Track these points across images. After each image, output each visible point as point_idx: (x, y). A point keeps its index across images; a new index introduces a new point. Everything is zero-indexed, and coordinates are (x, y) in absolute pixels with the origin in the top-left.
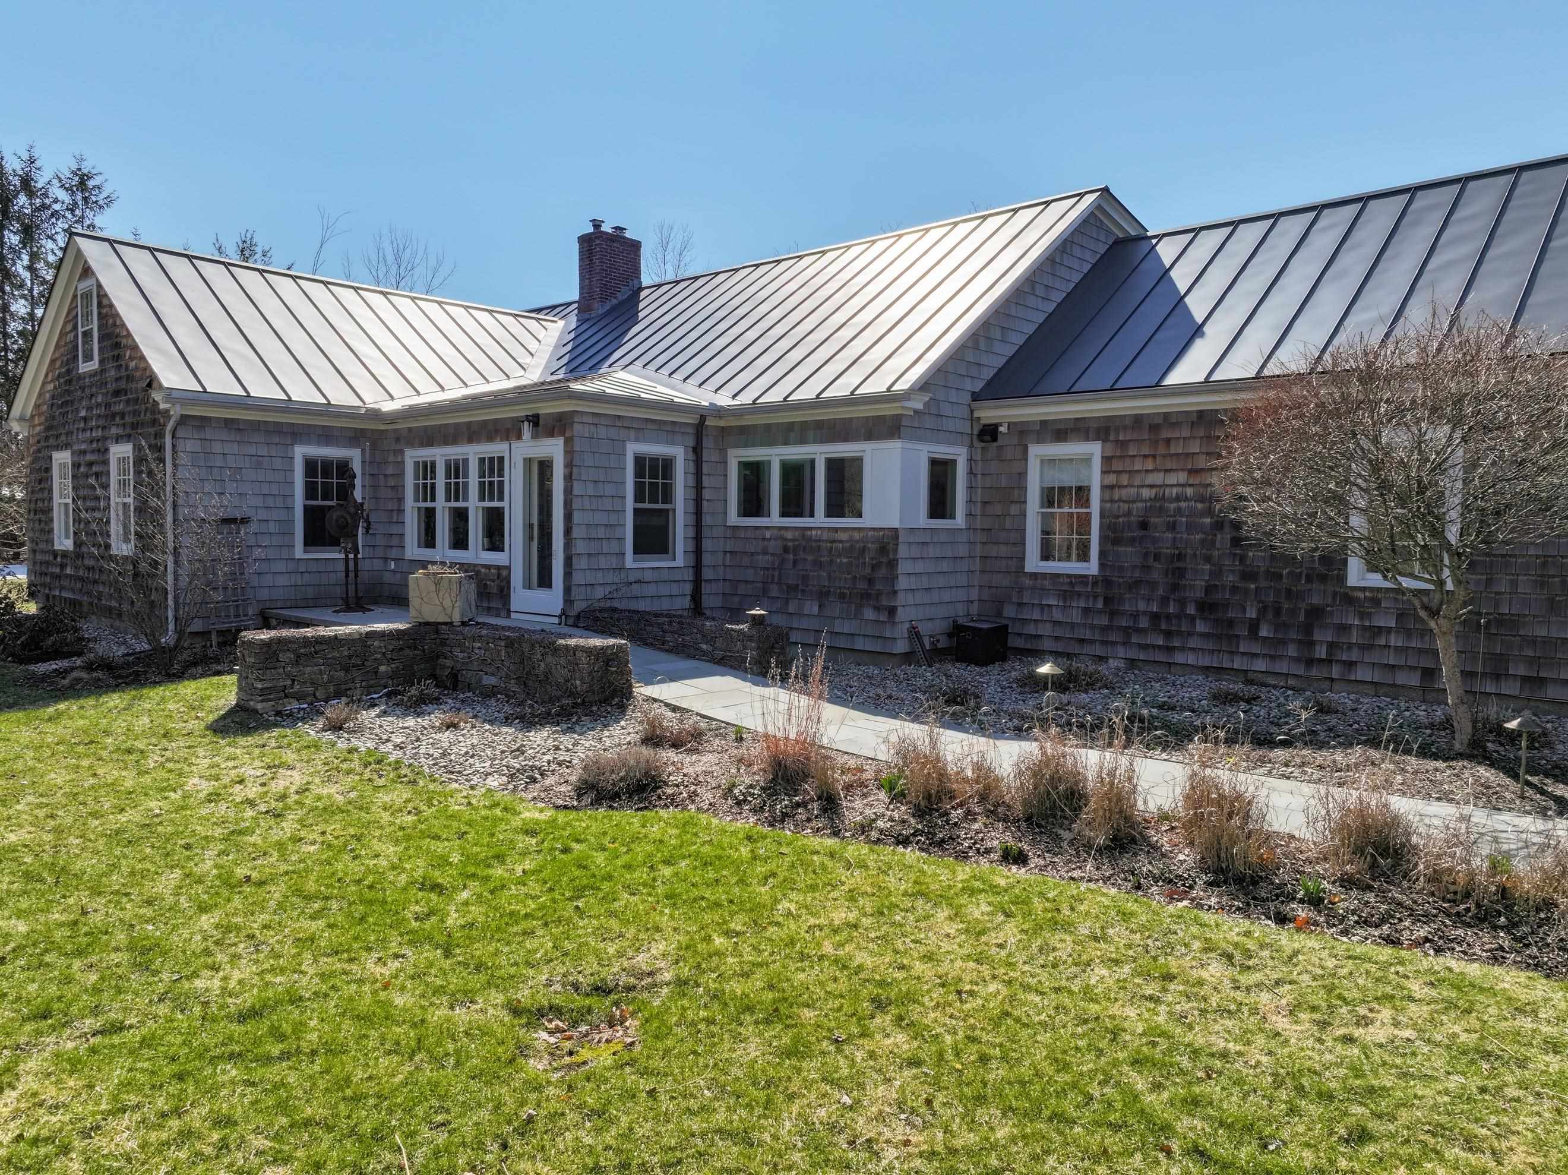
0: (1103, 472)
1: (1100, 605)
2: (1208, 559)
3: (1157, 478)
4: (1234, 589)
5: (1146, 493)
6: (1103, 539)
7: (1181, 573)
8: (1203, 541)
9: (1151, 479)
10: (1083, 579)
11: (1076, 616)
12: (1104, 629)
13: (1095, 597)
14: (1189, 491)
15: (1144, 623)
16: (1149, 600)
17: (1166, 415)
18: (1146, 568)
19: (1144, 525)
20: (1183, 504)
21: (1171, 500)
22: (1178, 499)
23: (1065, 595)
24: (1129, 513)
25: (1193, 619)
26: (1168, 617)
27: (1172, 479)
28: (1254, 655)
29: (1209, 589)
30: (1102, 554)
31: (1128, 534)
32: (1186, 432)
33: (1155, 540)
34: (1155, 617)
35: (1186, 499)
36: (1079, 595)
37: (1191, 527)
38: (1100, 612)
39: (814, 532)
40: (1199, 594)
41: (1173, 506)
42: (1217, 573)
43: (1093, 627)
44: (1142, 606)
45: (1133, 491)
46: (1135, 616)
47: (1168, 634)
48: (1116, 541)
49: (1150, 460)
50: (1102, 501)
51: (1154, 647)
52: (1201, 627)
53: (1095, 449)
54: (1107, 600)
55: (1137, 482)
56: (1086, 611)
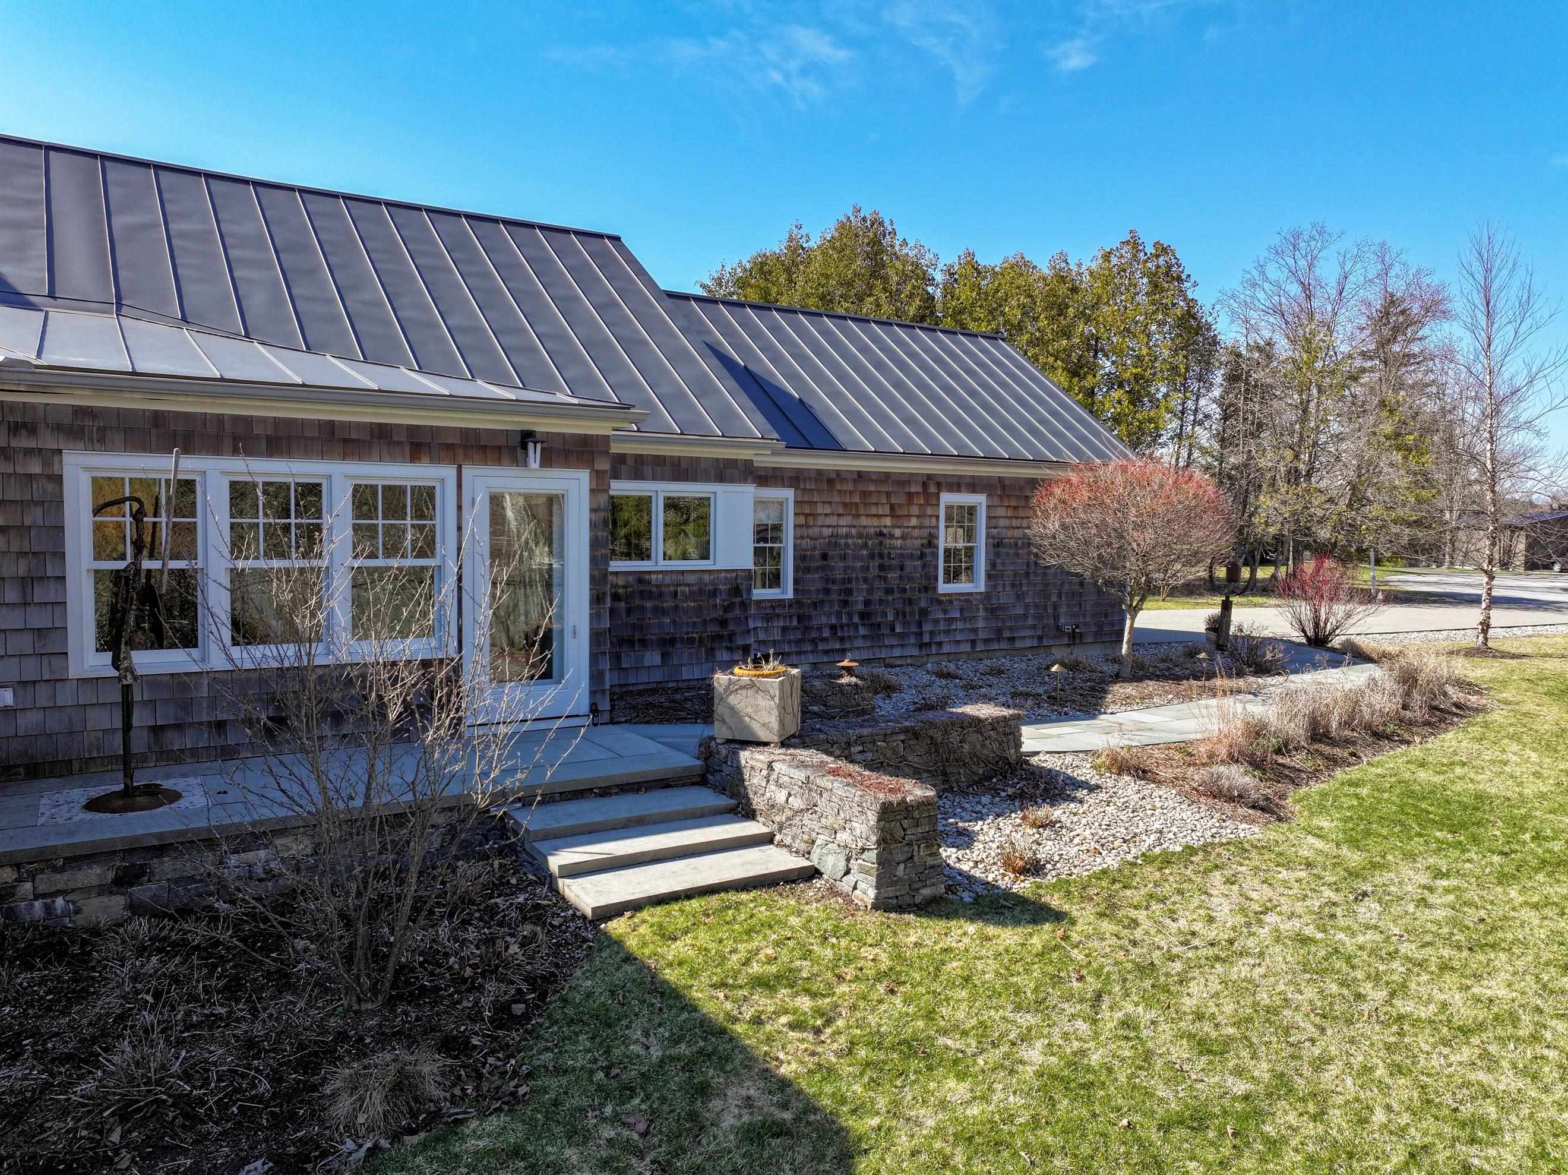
0: (796, 514)
1: (795, 623)
2: (866, 580)
3: (833, 520)
4: (881, 601)
5: (827, 532)
6: (796, 569)
7: (849, 592)
8: (862, 567)
9: (829, 521)
10: (780, 603)
11: (777, 636)
12: (799, 642)
13: (791, 617)
14: (854, 531)
15: (826, 633)
16: (829, 615)
17: (838, 472)
18: (827, 591)
19: (824, 557)
20: (850, 541)
21: (841, 537)
22: (847, 536)
23: (768, 618)
24: (814, 549)
25: (856, 626)
26: (842, 627)
27: (843, 521)
28: (892, 647)
29: (867, 603)
30: (796, 581)
31: (814, 564)
32: (851, 487)
33: (832, 569)
34: (833, 628)
35: (852, 537)
36: (778, 616)
37: (855, 558)
38: (796, 628)
39: (654, 577)
40: (860, 607)
41: (843, 541)
42: (870, 591)
43: (789, 642)
44: (824, 620)
45: (816, 530)
46: (820, 629)
47: (842, 639)
48: (808, 570)
49: (827, 506)
50: (795, 538)
51: (833, 650)
52: (862, 631)
53: (788, 494)
54: (800, 618)
55: (819, 523)
56: (784, 629)
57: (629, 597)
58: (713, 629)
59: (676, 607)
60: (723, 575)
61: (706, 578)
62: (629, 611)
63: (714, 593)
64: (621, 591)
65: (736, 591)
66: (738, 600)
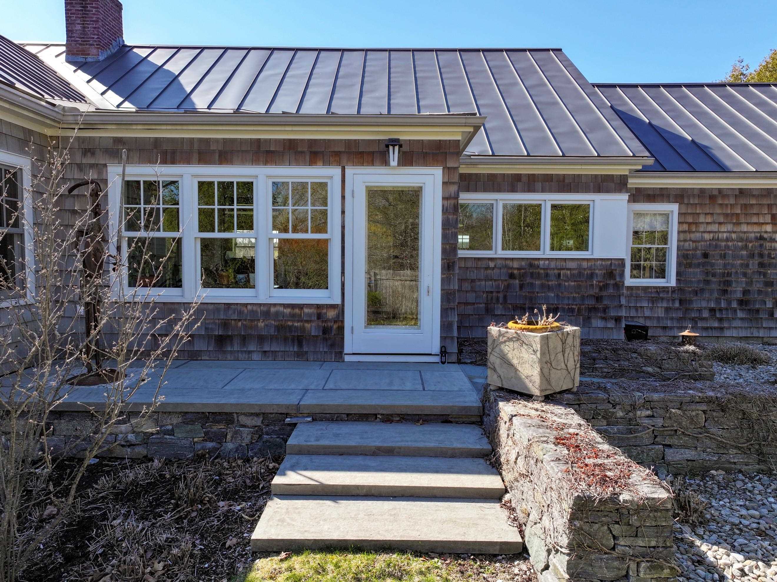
0: (679, 223)
1: (677, 305)
2: (745, 275)
3: (715, 227)
4: (760, 292)
5: (707, 236)
6: (679, 264)
7: (728, 283)
8: (742, 265)
9: (710, 228)
10: (665, 289)
11: (661, 313)
12: (680, 319)
13: (673, 300)
14: (734, 236)
15: (706, 314)
16: (709, 301)
17: (720, 190)
18: (707, 282)
19: (705, 255)
20: (730, 244)
21: (722, 240)
22: (727, 240)
23: (653, 300)
24: (696, 249)
25: (735, 310)
26: (721, 310)
27: (723, 228)
28: (770, 328)
29: (745, 292)
30: (678, 274)
31: (695, 261)
32: (732, 201)
33: (712, 265)
34: (712, 310)
35: (732, 240)
36: (662, 299)
37: (734, 257)
38: (677, 309)
39: (541, 263)
40: (739, 295)
41: (723, 244)
42: (750, 283)
43: (672, 319)
44: (704, 304)
45: (698, 235)
46: (700, 310)
47: (721, 320)
48: (690, 265)
49: (709, 216)
50: (679, 241)
51: (711, 328)
52: (740, 314)
53: (674, 208)
54: (681, 302)
55: (702, 229)
56: (667, 310)
57: (522, 277)
58: (591, 302)
59: (559, 285)
60: (599, 262)
61: (585, 264)
62: (521, 287)
63: (592, 276)
64: (516, 272)
65: (611, 274)
66: (612, 282)
